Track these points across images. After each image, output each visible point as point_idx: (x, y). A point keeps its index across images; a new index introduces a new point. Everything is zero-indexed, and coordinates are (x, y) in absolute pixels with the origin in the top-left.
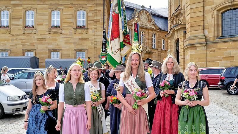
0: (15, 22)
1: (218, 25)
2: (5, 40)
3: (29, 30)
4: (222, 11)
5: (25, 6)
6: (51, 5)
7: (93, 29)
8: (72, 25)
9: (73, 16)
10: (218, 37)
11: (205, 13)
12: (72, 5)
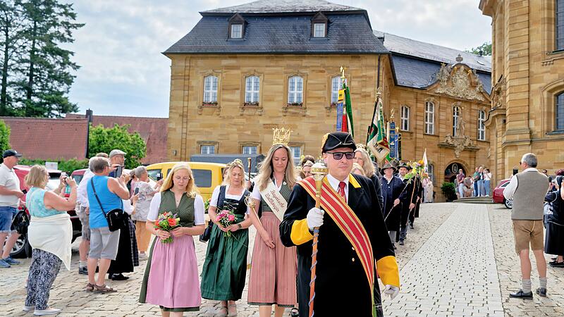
0: (227, 96)
1: (549, 113)
2: (210, 126)
3: (250, 110)
4: (556, 92)
5: (245, 69)
6: (289, 67)
7: (359, 109)
8: (323, 101)
9: (325, 86)
10: (548, 132)
11: (531, 95)
12: (323, 67)
